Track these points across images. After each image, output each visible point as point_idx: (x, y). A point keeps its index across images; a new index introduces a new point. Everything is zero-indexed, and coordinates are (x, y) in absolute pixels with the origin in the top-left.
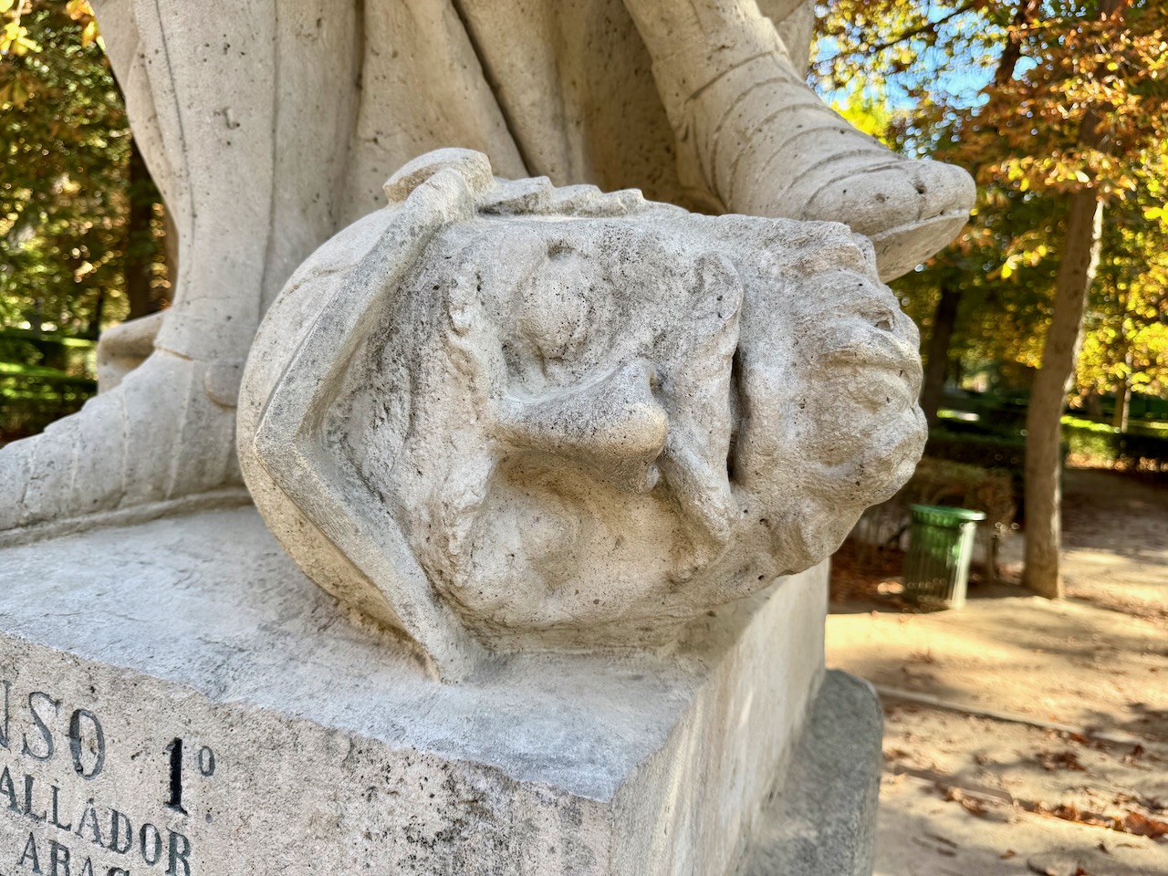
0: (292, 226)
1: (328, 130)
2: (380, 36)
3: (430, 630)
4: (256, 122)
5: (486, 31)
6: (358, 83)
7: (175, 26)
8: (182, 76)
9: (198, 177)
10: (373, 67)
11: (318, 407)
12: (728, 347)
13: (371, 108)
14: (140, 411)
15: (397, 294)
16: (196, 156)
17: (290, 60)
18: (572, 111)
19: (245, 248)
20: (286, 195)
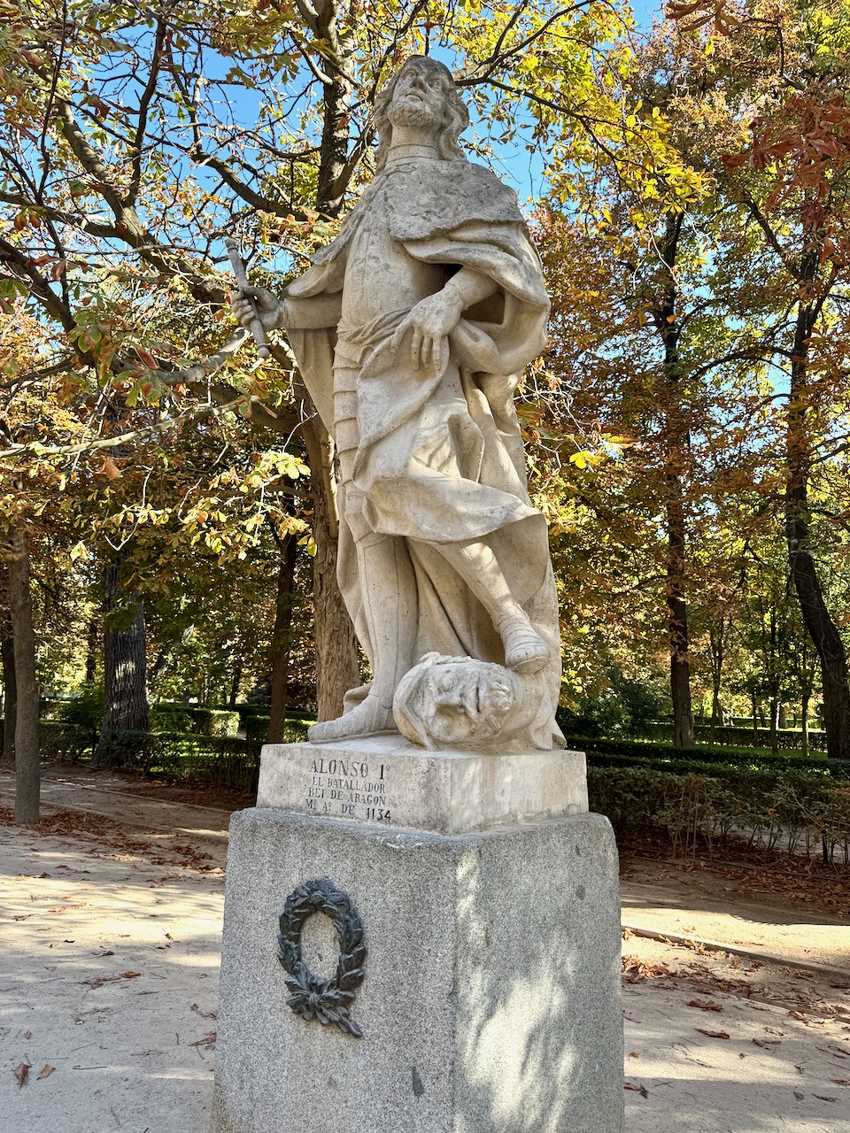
0: (402, 663)
1: (410, 637)
2: (423, 611)
3: (426, 741)
4: (393, 638)
5: (448, 610)
6: (418, 622)
7: (375, 617)
8: (376, 628)
9: (380, 652)
10: (421, 619)
11: (408, 700)
12: (474, 687)
13: (421, 629)
14: (367, 709)
15: (420, 681)
16: (379, 647)
17: (401, 622)
18: (473, 627)
19: (391, 669)
20: (400, 655)
